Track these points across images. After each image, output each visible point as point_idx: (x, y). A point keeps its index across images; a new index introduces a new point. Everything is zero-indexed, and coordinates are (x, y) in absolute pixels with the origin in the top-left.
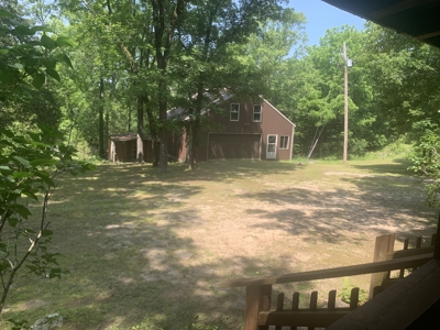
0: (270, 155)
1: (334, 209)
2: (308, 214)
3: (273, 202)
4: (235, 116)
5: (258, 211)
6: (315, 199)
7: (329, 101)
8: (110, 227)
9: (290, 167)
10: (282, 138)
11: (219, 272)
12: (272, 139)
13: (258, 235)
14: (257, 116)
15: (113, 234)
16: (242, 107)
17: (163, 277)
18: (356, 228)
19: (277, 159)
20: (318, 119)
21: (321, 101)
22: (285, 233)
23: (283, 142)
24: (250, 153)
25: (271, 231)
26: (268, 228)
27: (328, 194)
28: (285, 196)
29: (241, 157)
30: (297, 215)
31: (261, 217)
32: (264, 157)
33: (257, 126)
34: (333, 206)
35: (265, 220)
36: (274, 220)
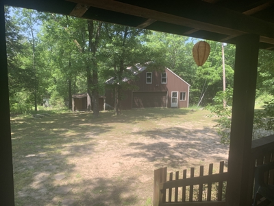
0: (173, 104)
1: (193, 142)
2: (172, 145)
3: (153, 137)
4: (149, 80)
5: (138, 144)
6: (184, 134)
7: (216, 69)
8: (29, 156)
9: (184, 113)
10: (181, 93)
11: (75, 190)
12: (175, 94)
13: (125, 162)
14: (164, 80)
15: (26, 161)
16: (154, 74)
17: (33, 194)
18: (201, 156)
19: (179, 107)
20: (209, 80)
21: (211, 69)
22: (146, 159)
23: (182, 96)
24: (160, 104)
25: (136, 159)
26: (135, 157)
27: (196, 131)
28: (165, 133)
29: (154, 106)
30: (164, 146)
31: (136, 149)
32: (169, 106)
33: (164, 86)
34: (194, 139)
35: (138, 151)
36: (144, 151)
